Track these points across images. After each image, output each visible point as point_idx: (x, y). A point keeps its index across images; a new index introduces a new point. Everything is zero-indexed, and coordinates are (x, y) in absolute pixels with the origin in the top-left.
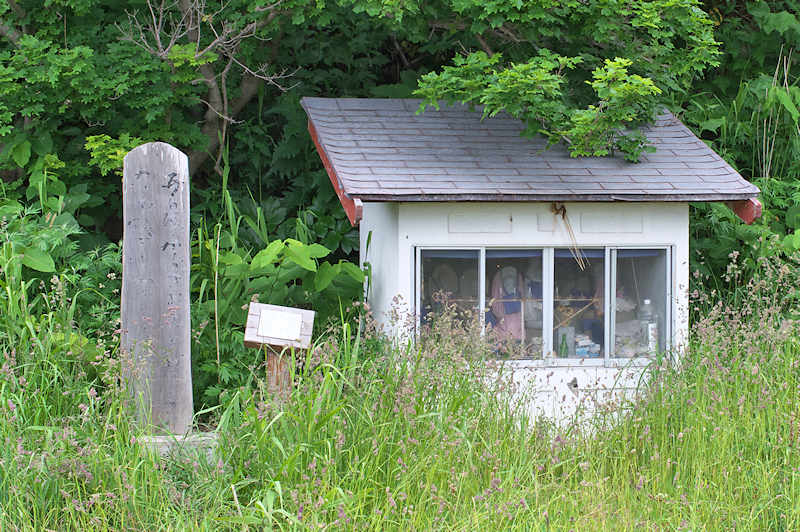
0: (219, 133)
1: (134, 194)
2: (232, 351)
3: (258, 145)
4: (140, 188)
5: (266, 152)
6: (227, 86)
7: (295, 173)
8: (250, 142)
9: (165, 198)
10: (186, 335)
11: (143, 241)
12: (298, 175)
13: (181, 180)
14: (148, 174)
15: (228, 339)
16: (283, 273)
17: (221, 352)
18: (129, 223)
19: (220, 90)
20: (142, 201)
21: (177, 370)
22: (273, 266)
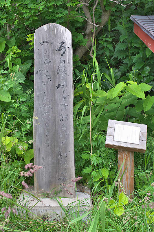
0: (92, 38)
1: (40, 55)
2: (99, 146)
3: (108, 46)
4: (43, 51)
5: (112, 49)
6: (95, 17)
7: (125, 58)
8: (105, 44)
9: (58, 57)
10: (71, 140)
11: (45, 83)
12: (126, 58)
13: (67, 46)
14: (48, 42)
15: (97, 140)
16: (124, 102)
17: (92, 147)
18: (37, 72)
19: (92, 19)
20: (44, 59)
21: (66, 160)
22: (118, 98)
